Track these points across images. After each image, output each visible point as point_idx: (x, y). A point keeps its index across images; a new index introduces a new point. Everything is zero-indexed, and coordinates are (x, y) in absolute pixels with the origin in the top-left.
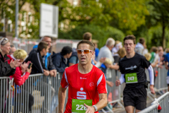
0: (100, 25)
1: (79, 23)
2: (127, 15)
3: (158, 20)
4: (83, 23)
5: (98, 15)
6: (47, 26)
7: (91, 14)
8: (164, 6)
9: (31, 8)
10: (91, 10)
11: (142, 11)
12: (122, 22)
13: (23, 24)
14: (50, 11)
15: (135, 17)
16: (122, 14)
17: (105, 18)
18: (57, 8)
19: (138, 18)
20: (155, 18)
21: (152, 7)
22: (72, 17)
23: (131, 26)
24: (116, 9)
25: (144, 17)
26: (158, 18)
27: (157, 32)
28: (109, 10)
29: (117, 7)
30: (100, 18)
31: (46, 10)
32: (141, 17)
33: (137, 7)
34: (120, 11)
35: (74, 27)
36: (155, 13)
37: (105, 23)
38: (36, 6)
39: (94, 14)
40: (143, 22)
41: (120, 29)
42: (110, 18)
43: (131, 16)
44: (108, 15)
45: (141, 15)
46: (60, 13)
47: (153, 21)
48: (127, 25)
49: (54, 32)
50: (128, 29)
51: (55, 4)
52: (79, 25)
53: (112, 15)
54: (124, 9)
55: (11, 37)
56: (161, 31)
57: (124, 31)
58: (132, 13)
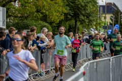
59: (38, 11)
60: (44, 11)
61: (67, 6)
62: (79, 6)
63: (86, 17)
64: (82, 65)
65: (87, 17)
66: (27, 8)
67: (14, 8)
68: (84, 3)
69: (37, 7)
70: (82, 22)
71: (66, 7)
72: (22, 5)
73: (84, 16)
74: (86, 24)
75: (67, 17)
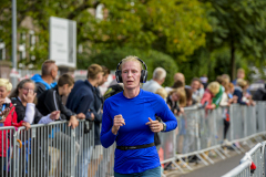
0: (139, 48)
1: (108, 45)
2: (178, 31)
3: (224, 39)
4: (113, 44)
5: (136, 33)
6: (59, 51)
7: (125, 32)
8: (232, 17)
9: (34, 25)
10: (125, 25)
11: (201, 26)
12: (171, 42)
13: (22, 48)
14: (63, 28)
15: (191, 34)
16: (172, 31)
17: (147, 38)
18: (74, 24)
19: (195, 37)
20: (219, 37)
21: (215, 20)
22: (96, 37)
23: (185, 49)
24: (162, 24)
25: (204, 35)
26: (224, 36)
27: (222, 57)
28: (152, 26)
29: (163, 20)
30: (139, 37)
31: (58, 27)
32: (200, 35)
33: (194, 21)
34: (168, 27)
35: (99, 51)
36: (220, 28)
37: (147, 45)
38: (42, 21)
39: (128, 32)
40: (202, 41)
41: (168, 54)
42: (154, 38)
43: (184, 34)
44: (150, 33)
45: (199, 32)
46: (78, 31)
47: (218, 40)
48: (179, 47)
49: (70, 60)
50: (181, 53)
51: (71, 17)
52: (108, 48)
53: (156, 33)
54: (174, 24)
55: (7, 69)
56: (229, 55)
57: (175, 55)
58: (186, 29)
59: (146, 28)
60: (160, 28)
61: (212, 14)
62: (242, 16)
63: (255, 41)
64: (248, 150)
65: (259, 40)
66: (123, 21)
67: (94, 22)
68: (253, 8)
69: (144, 19)
70: (247, 52)
71: (210, 18)
72: (112, 15)
73: (251, 38)
74: (257, 57)
75: (212, 42)
